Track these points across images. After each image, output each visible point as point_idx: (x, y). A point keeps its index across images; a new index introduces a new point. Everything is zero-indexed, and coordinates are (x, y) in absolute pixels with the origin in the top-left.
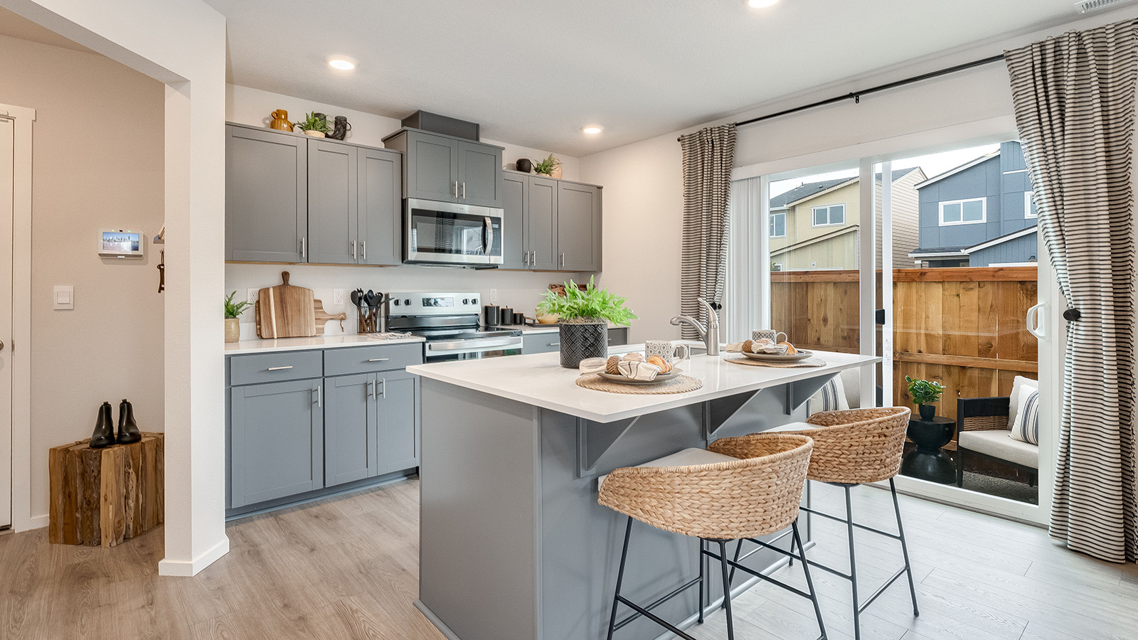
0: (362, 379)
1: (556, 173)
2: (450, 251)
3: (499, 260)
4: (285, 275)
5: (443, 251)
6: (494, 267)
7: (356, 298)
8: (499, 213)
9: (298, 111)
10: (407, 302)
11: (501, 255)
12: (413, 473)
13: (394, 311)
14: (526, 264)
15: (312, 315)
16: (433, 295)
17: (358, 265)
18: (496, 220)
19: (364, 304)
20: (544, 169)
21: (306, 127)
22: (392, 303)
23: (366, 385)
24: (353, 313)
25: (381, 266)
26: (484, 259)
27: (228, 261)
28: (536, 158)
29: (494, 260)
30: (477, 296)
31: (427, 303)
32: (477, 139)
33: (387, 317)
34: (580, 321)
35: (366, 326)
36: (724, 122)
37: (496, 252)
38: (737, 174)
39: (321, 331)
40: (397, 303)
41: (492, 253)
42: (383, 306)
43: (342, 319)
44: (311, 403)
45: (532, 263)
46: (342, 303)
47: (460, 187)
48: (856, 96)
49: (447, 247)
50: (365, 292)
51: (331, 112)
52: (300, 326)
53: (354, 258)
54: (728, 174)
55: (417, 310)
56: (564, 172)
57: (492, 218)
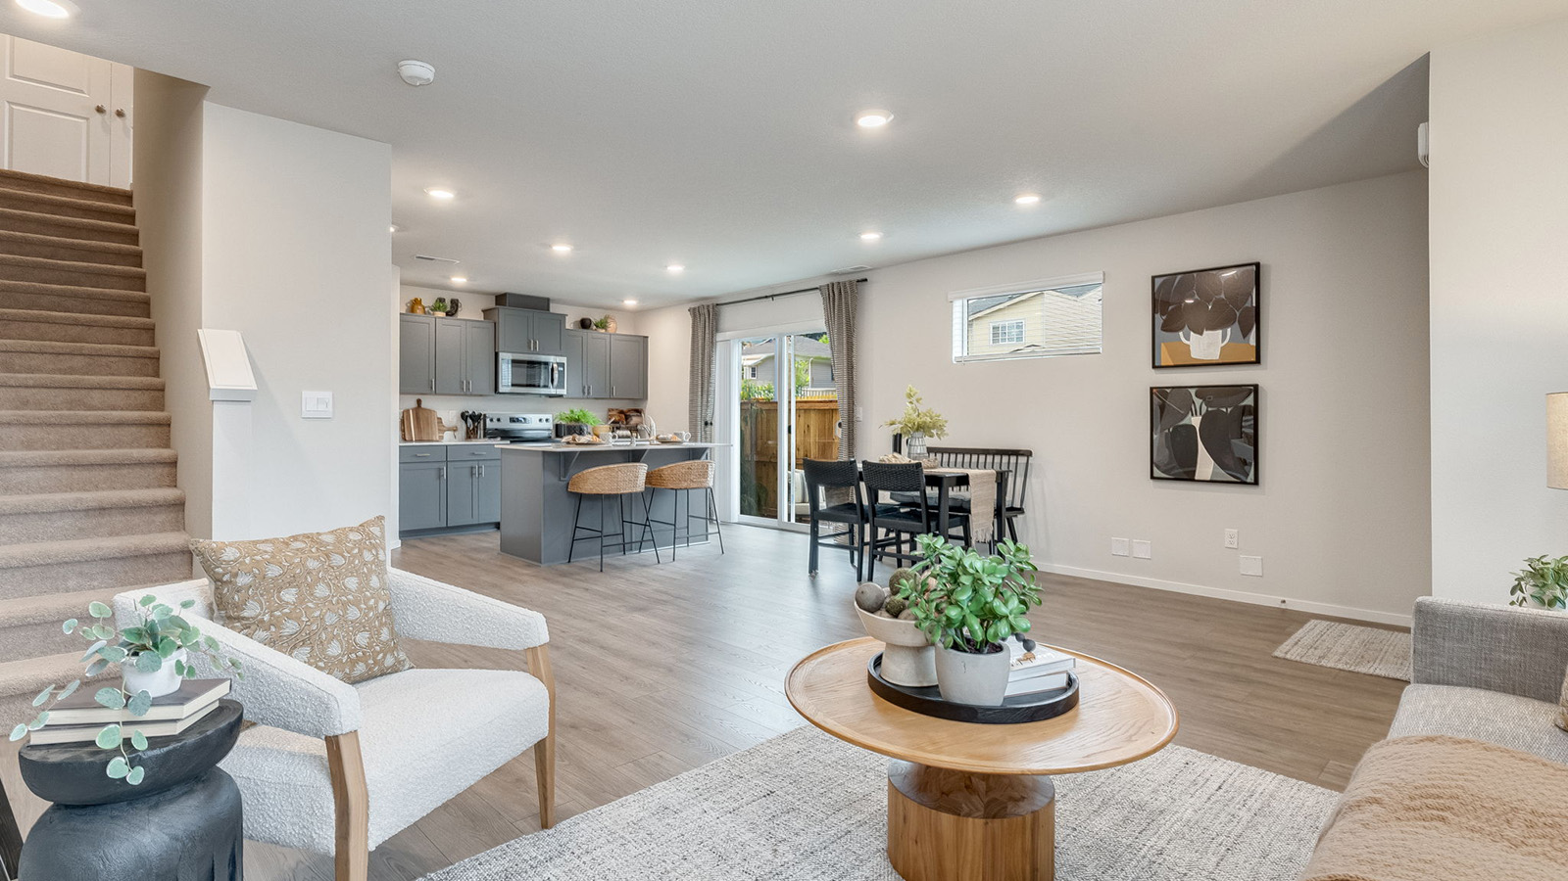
0: (470, 464)
1: (612, 326)
2: (539, 386)
3: (564, 392)
4: (419, 402)
5: (534, 386)
6: (561, 396)
7: (464, 416)
8: (564, 360)
9: (428, 300)
10: (499, 420)
11: (564, 388)
12: (497, 526)
13: (489, 425)
14: (586, 394)
15: (436, 427)
16: (520, 416)
17: (466, 395)
18: (561, 365)
19: (469, 421)
20: (603, 325)
21: (435, 309)
22: (488, 420)
23: (472, 468)
24: (462, 427)
25: (481, 395)
26: (552, 391)
27: (401, 393)
28: (595, 317)
29: (559, 392)
30: (550, 416)
31: (512, 420)
32: (548, 310)
33: (485, 429)
34: (573, 423)
35: (470, 434)
36: (709, 303)
37: (561, 385)
38: (719, 337)
39: (442, 438)
40: (491, 420)
41: (558, 387)
42: (482, 422)
43: (455, 431)
44: (440, 477)
45: (589, 393)
46: (455, 420)
47: (535, 343)
48: (772, 296)
49: (537, 383)
50: (470, 413)
51: (448, 297)
52: (428, 434)
53: (464, 392)
54: (712, 336)
55: (506, 425)
56: (618, 327)
57: (557, 363)
